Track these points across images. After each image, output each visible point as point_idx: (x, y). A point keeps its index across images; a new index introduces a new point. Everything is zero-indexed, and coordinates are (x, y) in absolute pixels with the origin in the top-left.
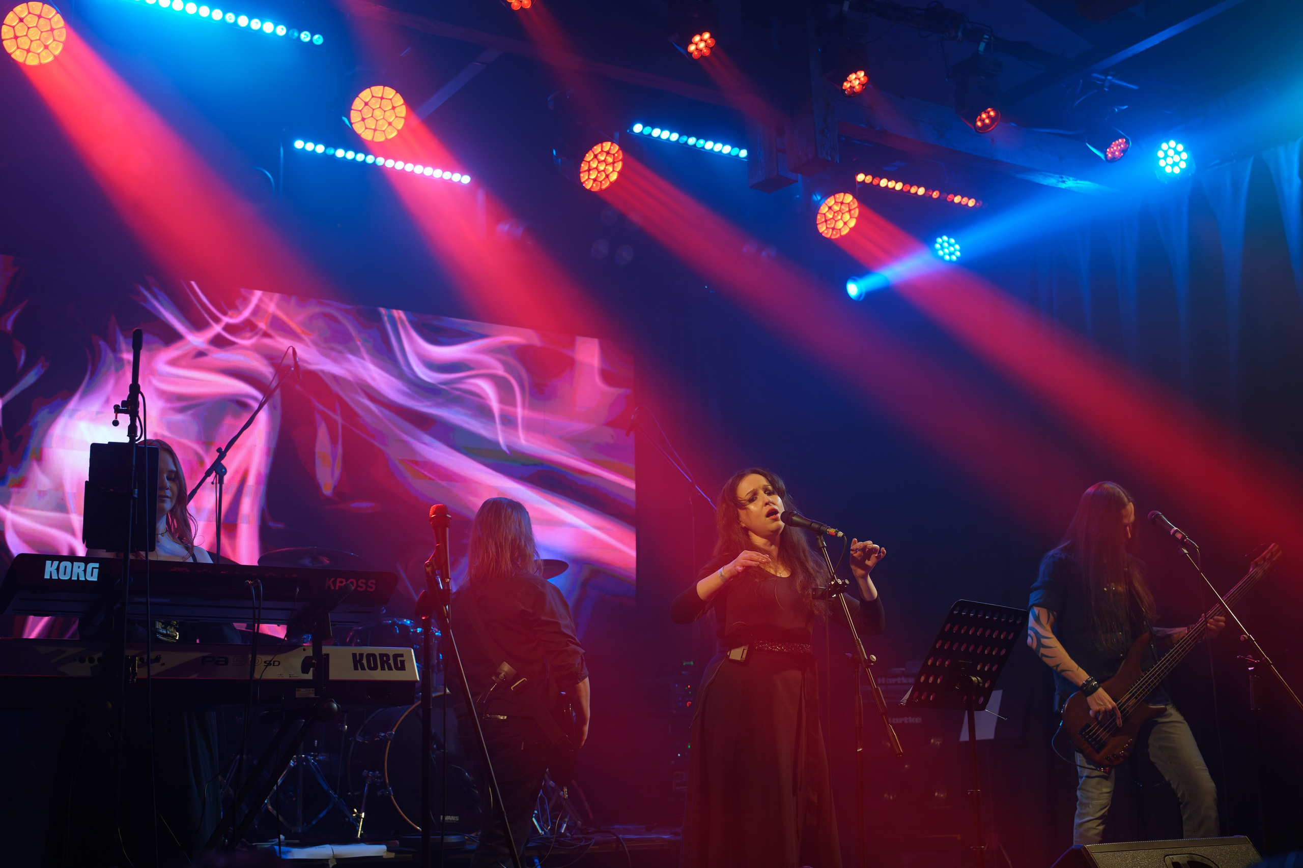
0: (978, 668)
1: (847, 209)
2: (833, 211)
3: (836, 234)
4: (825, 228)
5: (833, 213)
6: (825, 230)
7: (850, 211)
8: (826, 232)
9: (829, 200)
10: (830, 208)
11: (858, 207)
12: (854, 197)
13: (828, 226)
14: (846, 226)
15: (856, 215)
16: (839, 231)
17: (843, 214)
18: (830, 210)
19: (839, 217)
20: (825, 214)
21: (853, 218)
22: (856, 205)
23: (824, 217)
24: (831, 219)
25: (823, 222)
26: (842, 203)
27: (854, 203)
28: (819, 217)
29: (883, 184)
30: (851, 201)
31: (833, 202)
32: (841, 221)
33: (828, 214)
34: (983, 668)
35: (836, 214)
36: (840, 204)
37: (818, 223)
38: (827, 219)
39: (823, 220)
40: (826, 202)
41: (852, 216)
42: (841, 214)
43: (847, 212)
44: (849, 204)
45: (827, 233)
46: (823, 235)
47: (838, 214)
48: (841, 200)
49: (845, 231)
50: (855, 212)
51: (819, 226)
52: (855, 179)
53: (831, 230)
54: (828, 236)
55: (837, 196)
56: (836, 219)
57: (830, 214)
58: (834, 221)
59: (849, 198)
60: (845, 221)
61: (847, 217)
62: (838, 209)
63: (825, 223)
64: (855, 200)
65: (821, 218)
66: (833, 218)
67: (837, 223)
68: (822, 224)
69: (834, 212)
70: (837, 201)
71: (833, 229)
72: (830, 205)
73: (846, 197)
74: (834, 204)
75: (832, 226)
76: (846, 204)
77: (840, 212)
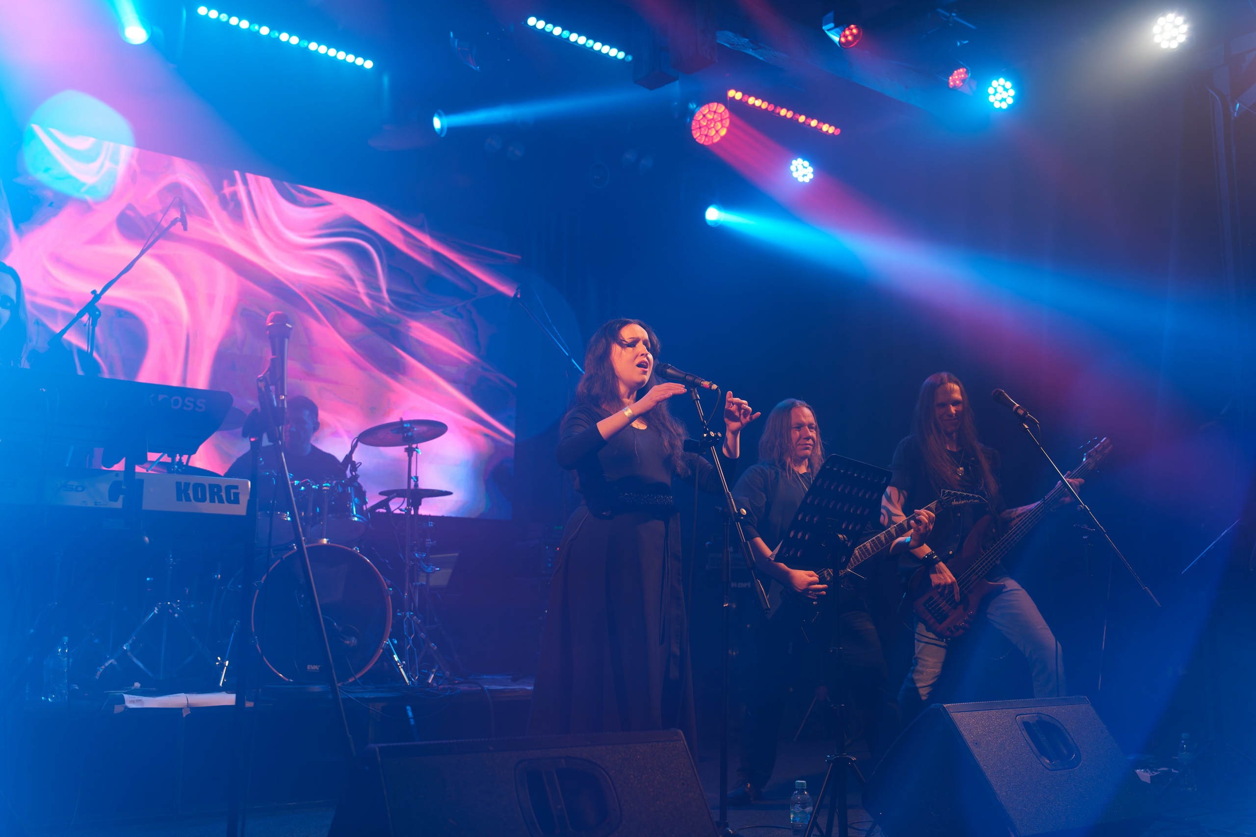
0: (843, 526)
1: (720, 119)
2: (706, 118)
3: (708, 141)
4: (699, 134)
5: (706, 121)
6: (699, 136)
7: (722, 120)
8: (699, 138)
9: (703, 108)
10: (704, 116)
11: (729, 118)
12: (726, 107)
13: (702, 133)
14: (717, 134)
15: (727, 124)
16: (711, 138)
17: (715, 122)
18: (704, 118)
19: (712, 126)
20: (699, 121)
21: (724, 127)
22: (727, 115)
23: (698, 124)
25: (697, 128)
26: (715, 112)
27: (725, 113)
28: (694, 124)
29: (751, 102)
30: (723, 111)
31: (707, 111)
32: (713, 129)
33: (702, 122)
34: (847, 526)
35: (709, 123)
36: (713, 114)
37: (693, 128)
38: (701, 126)
39: (698, 126)
40: (701, 110)
41: (723, 125)
42: (713, 123)
43: (719, 121)
44: (721, 113)
45: (701, 139)
46: (697, 140)
47: (711, 123)
48: (714, 109)
49: (716, 140)
50: (726, 122)
51: (694, 132)
52: (727, 94)
53: (704, 137)
54: (702, 142)
55: (711, 105)
56: (709, 127)
57: (704, 122)
58: (707, 129)
59: (722, 109)
60: (717, 129)
61: (719, 125)
62: (711, 117)
63: (699, 129)
64: (727, 111)
65: (696, 124)
66: (706, 126)
67: (710, 131)
68: (696, 130)
69: (708, 121)
70: (711, 109)
71: (706, 136)
72: (704, 113)
73: (719, 107)
74: (708, 113)
75: (706, 133)
76: (719, 113)
77: (712, 121)
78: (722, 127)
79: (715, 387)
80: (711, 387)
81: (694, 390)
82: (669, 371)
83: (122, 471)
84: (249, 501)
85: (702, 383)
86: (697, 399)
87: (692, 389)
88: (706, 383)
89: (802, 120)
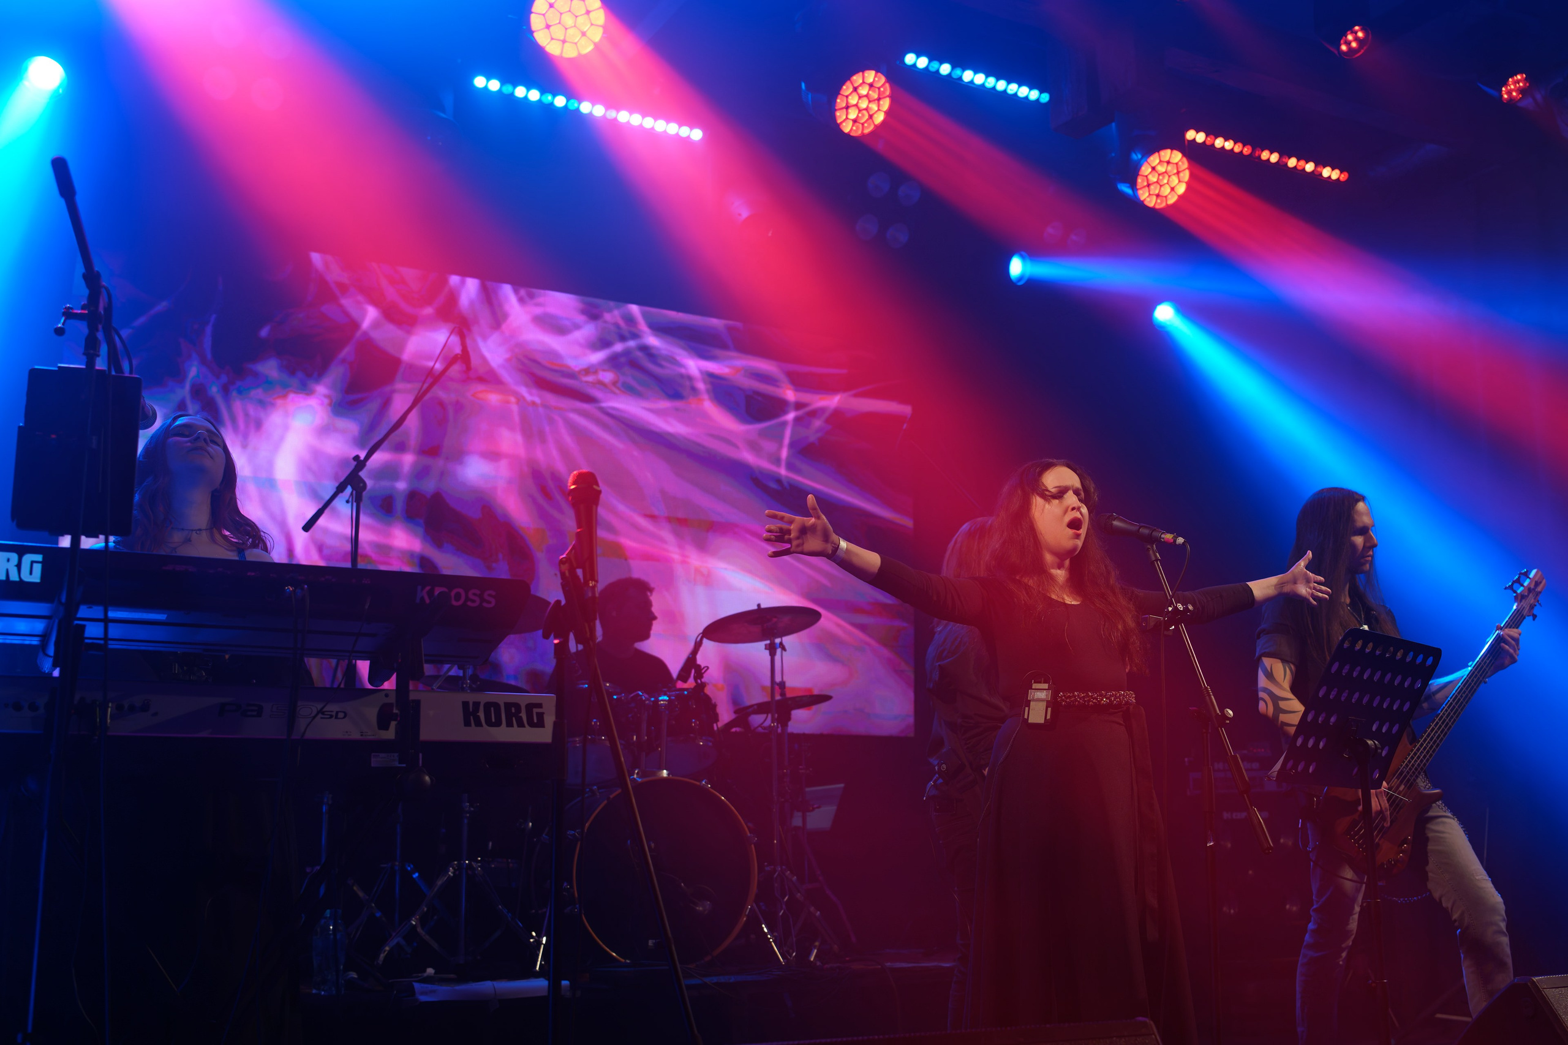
0: (1374, 729)
1: (1175, 171)
2: (1157, 172)
3: (1161, 203)
4: (1147, 194)
5: (1157, 175)
6: (1148, 197)
7: (1178, 173)
8: (1148, 199)
9: (1152, 158)
10: (1154, 169)
11: (1188, 168)
12: (1184, 155)
13: (1151, 193)
14: (1173, 192)
15: (1187, 178)
16: (1164, 199)
17: (1169, 176)
18: (1154, 172)
19: (1165, 181)
20: (1146, 176)
21: (1183, 182)
22: (1186, 165)
23: (1146, 181)
24: (1155, 183)
25: (1145, 187)
26: (1168, 162)
27: (1183, 163)
28: (1139, 180)
29: (1219, 144)
30: (1180, 161)
31: (1157, 161)
32: (1167, 186)
33: (1150, 177)
34: (1379, 728)
35: (1161, 177)
36: (1165, 164)
37: (1138, 187)
38: (1150, 183)
39: (1145, 184)
40: (1149, 160)
41: (1181, 180)
42: (1167, 177)
43: (1174, 174)
44: (1177, 164)
45: (1150, 201)
46: (1145, 202)
47: (1164, 177)
48: (1167, 158)
49: (1172, 200)
50: (1184, 175)
51: (1140, 192)
52: (1184, 136)
53: (1155, 197)
54: (1151, 205)
55: (1162, 153)
56: (1161, 184)
57: (1154, 176)
58: (1159, 186)
59: (1177, 156)
60: (1173, 186)
61: (1175, 180)
62: (1164, 170)
63: (1147, 188)
64: (1185, 160)
65: (1143, 181)
66: (1157, 182)
67: (1162, 189)
68: (1143, 189)
69: (1159, 175)
70: (1162, 159)
71: (1158, 196)
72: (1153, 165)
73: (1173, 155)
74: (1159, 163)
75: (1157, 192)
76: (1173, 164)
77: (1166, 174)
78: (1180, 181)
79: (1180, 540)
80: (1175, 541)
81: (1153, 546)
82: (1116, 523)
83: (393, 690)
84: (555, 724)
85: (1162, 536)
86: (1157, 560)
87: (1149, 546)
88: (1169, 537)
89: (1292, 164)
